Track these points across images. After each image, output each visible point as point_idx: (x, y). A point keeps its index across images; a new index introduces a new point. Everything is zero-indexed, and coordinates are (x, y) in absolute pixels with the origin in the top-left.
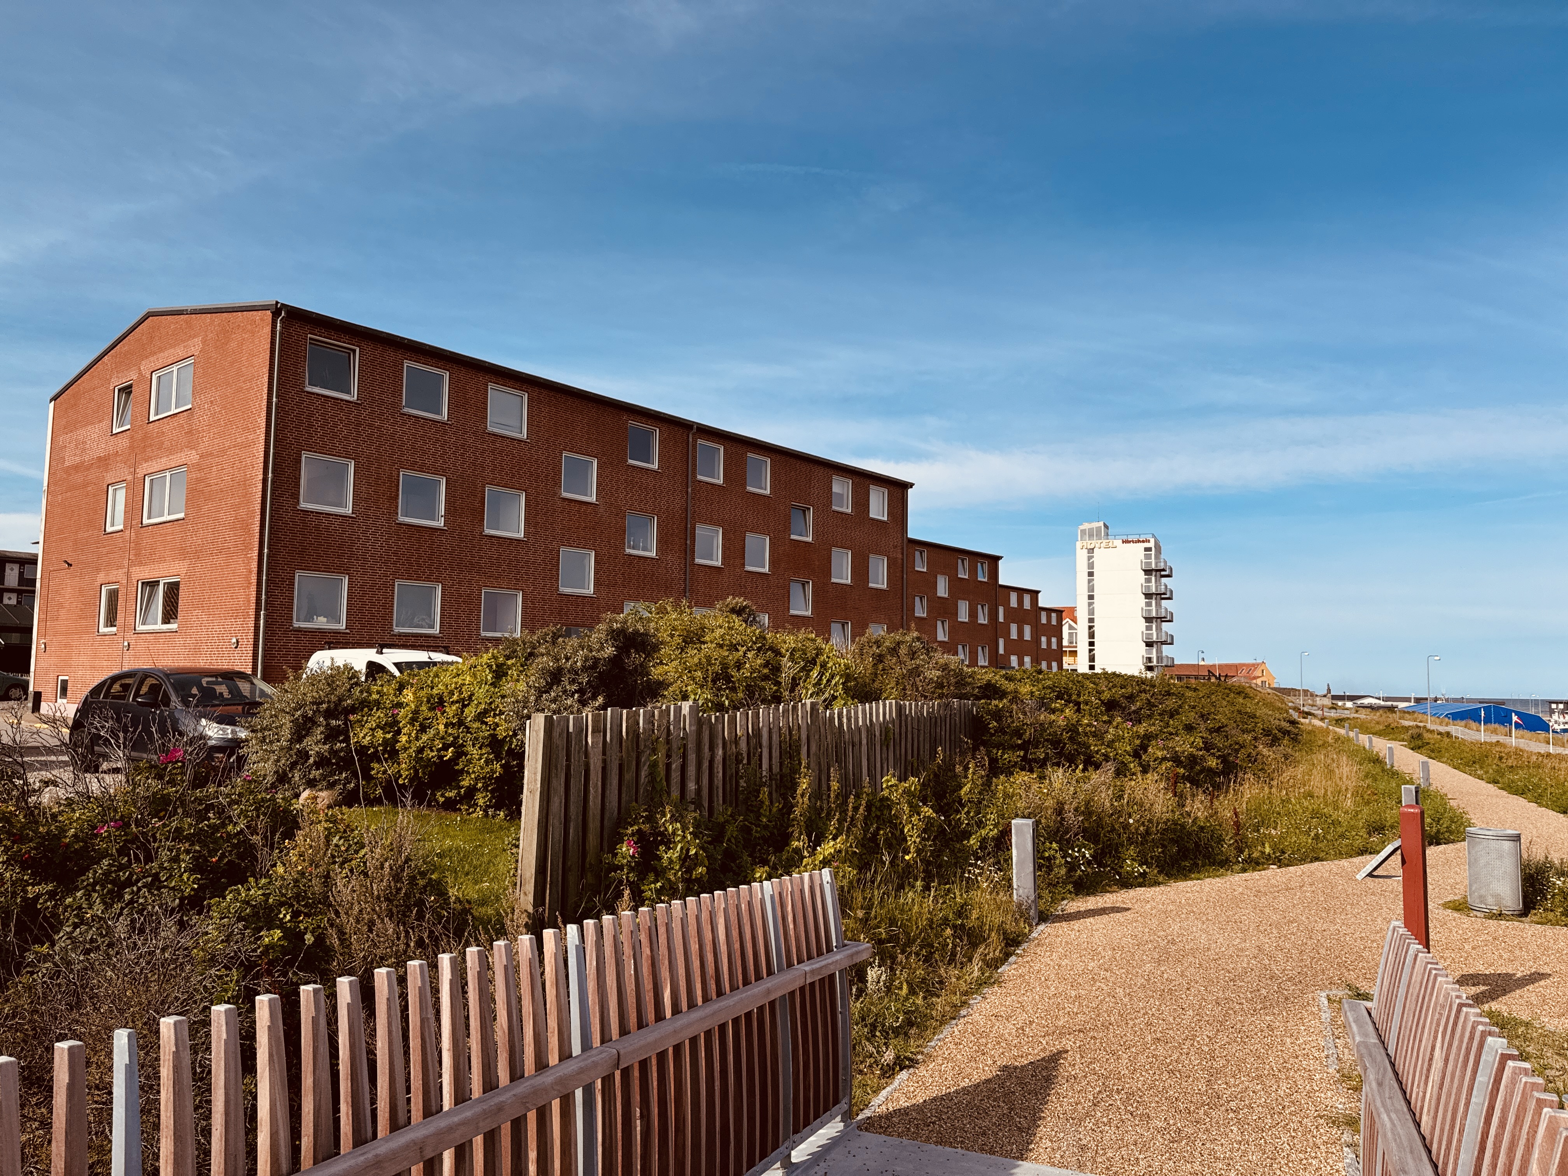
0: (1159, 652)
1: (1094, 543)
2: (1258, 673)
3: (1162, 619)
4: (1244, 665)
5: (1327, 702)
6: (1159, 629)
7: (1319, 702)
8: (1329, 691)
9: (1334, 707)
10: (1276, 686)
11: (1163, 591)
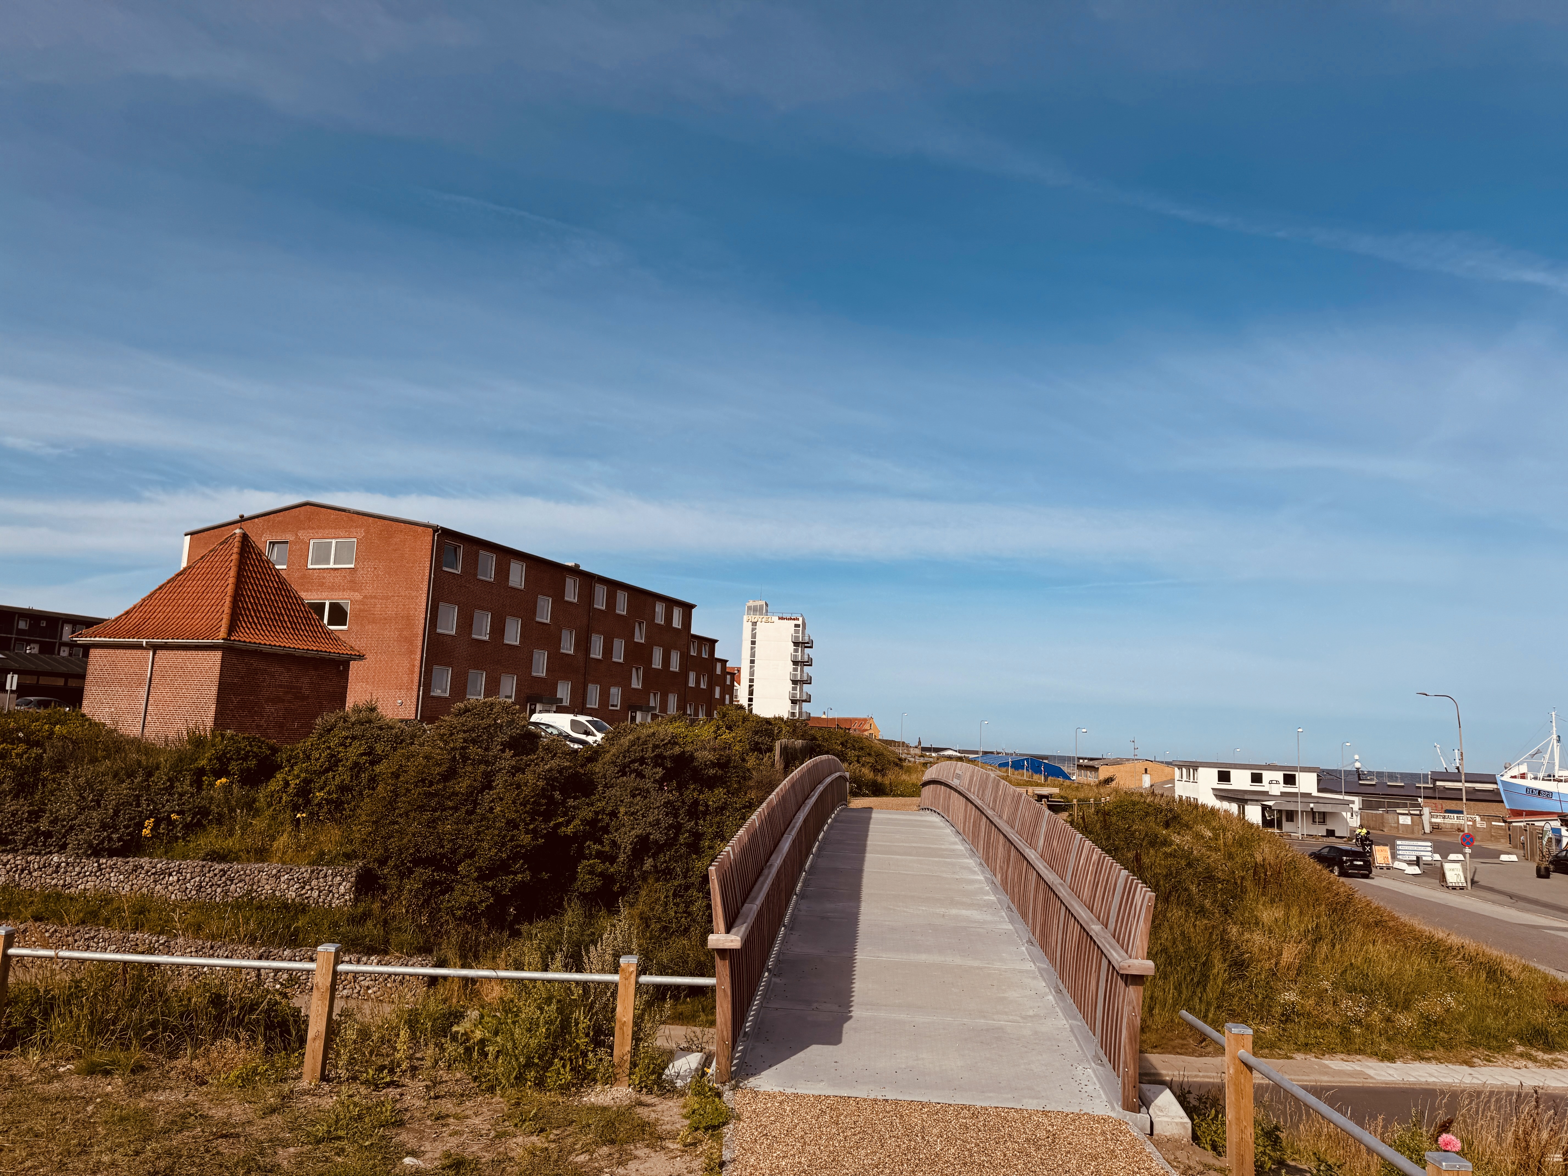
0: (800, 708)
1: (756, 618)
2: (867, 727)
3: (803, 682)
4: (856, 719)
5: (918, 752)
6: (801, 690)
7: (912, 751)
8: (920, 743)
9: (922, 756)
10: (880, 737)
11: (806, 659)
